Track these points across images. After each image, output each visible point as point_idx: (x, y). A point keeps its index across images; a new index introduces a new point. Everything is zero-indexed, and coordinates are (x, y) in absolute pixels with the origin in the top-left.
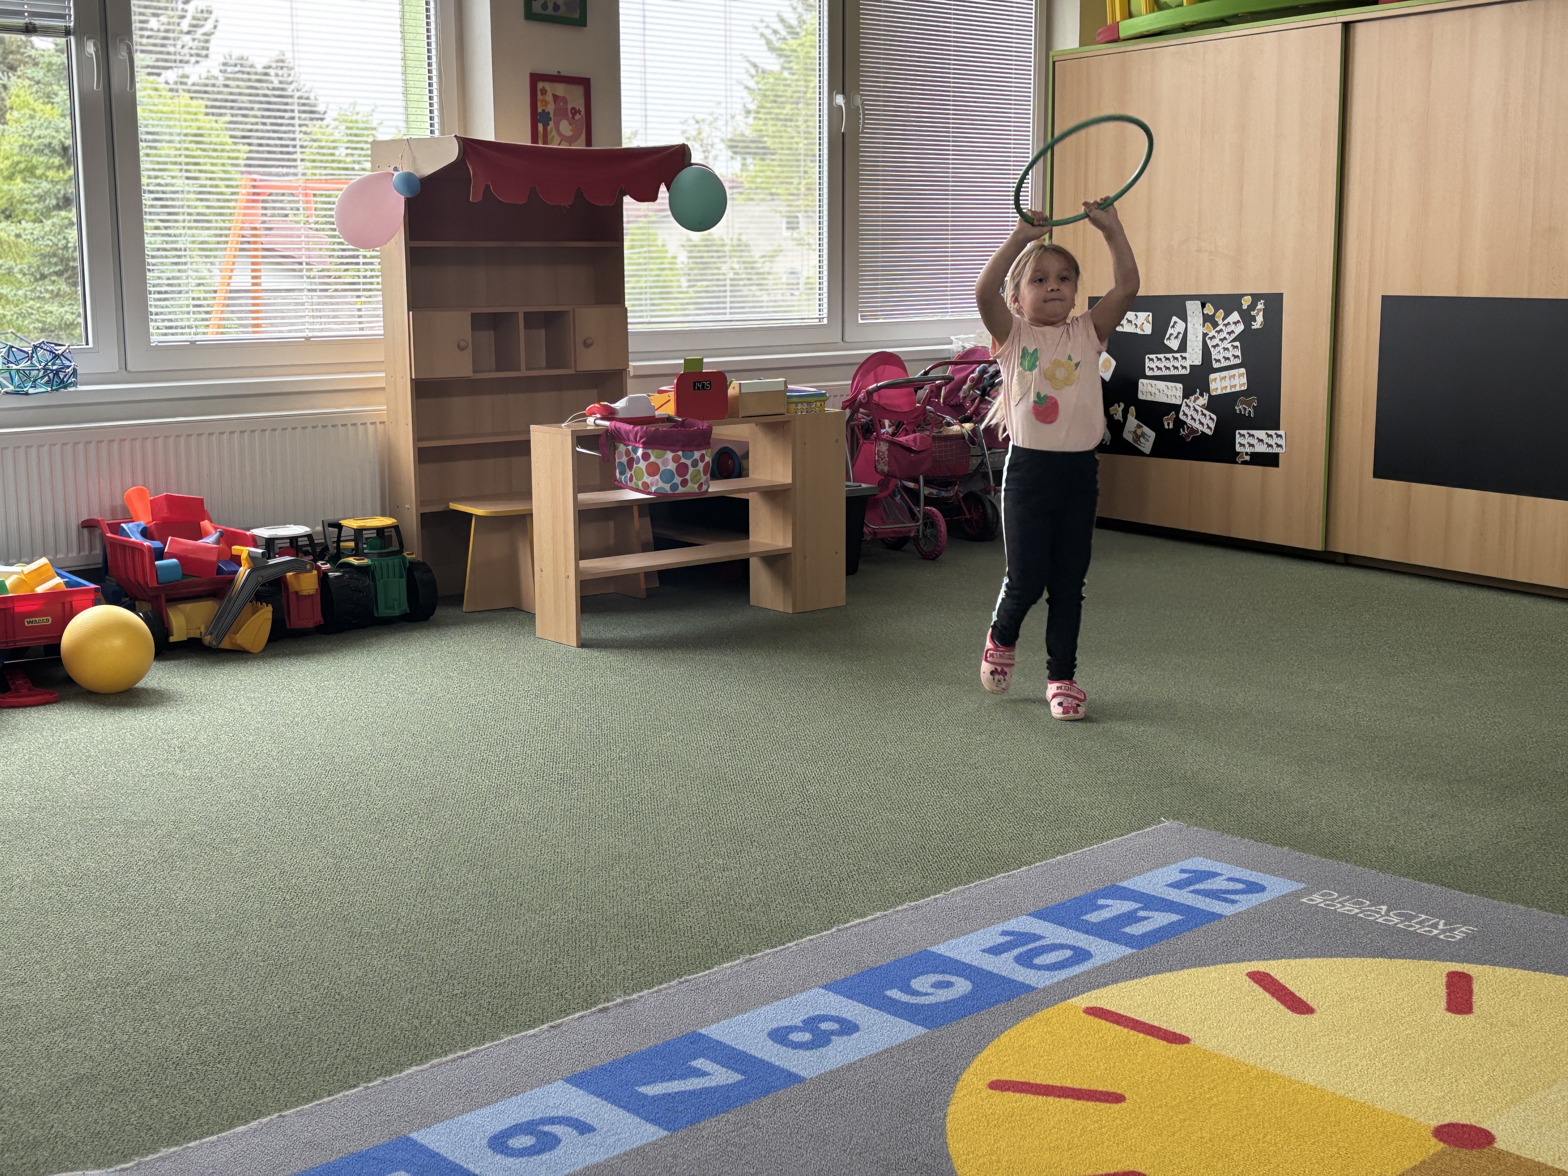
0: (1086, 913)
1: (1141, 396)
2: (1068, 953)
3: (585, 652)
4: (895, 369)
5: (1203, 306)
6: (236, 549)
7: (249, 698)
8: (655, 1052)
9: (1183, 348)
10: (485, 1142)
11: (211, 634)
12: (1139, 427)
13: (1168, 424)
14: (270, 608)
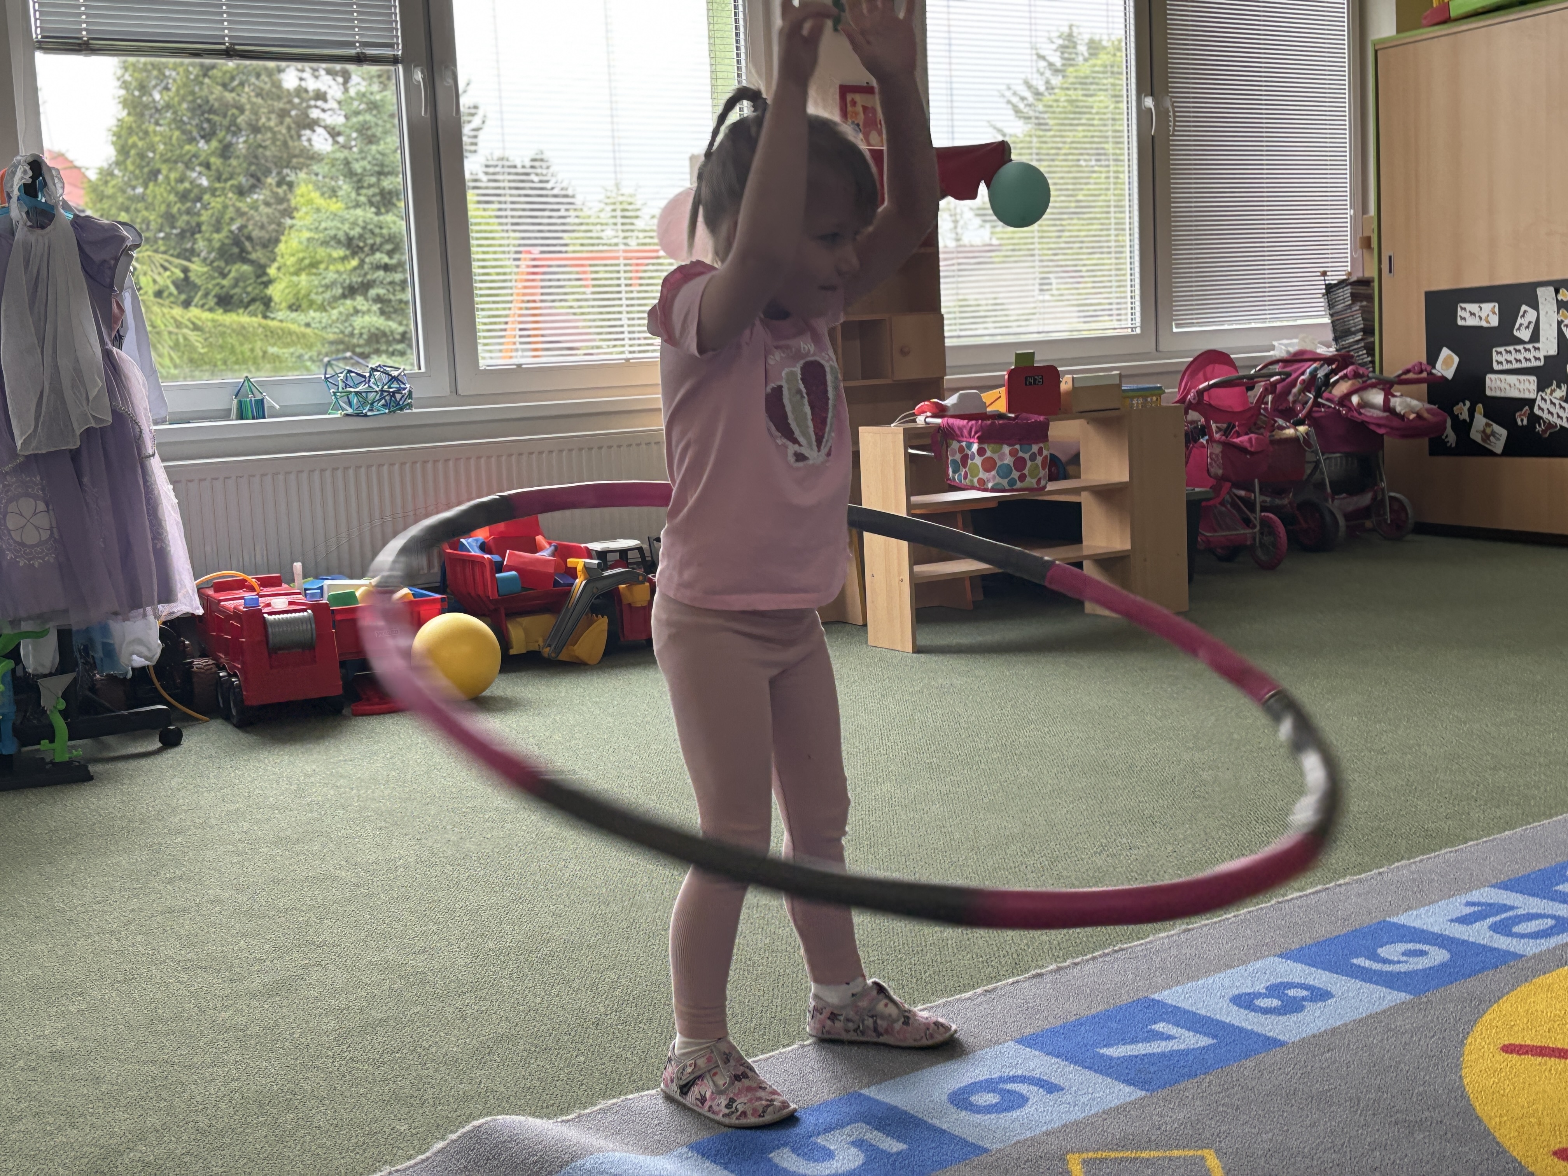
0: (1557, 884)
1: (1489, 393)
2: (1550, 922)
3: (923, 657)
4: (1226, 368)
5: (1557, 292)
6: (571, 561)
7: (596, 703)
8: (1107, 1016)
9: (1535, 337)
10: (945, 1097)
11: (549, 646)
12: (1487, 425)
13: (1522, 420)
14: (606, 619)
